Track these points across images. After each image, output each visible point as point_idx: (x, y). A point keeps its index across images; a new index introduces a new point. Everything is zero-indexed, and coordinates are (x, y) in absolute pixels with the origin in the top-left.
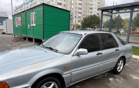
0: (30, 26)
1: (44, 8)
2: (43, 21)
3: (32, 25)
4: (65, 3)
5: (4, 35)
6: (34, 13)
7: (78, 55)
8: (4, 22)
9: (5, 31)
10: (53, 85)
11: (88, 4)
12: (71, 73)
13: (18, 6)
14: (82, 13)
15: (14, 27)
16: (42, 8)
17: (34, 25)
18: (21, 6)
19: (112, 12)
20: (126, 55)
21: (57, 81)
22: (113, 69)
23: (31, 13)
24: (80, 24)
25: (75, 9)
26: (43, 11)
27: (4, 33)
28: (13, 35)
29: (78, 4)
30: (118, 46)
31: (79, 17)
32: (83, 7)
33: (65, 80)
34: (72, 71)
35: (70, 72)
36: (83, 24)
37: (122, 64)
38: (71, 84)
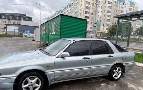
0: (51, 34)
1: (62, 18)
2: (61, 30)
3: (52, 33)
4: (93, 12)
5: (34, 42)
6: (55, 22)
7: (63, 57)
8: (35, 30)
9: (34, 39)
10: (36, 79)
11: (118, 11)
12: (54, 72)
13: (50, 16)
14: (111, 21)
15: (41, 35)
16: (60, 18)
17: (54, 33)
18: (52, 16)
19: (130, 20)
20: (125, 63)
21: (40, 76)
22: (107, 75)
23: (53, 23)
24: (107, 31)
25: (103, 17)
26: (61, 21)
27: (33, 40)
28: (40, 42)
29: (106, 11)
30: (112, 53)
31: (108, 25)
32: (112, 14)
33: (48, 77)
34: (55, 70)
35: (53, 70)
36: (110, 31)
37: (120, 71)
38: (55, 82)
